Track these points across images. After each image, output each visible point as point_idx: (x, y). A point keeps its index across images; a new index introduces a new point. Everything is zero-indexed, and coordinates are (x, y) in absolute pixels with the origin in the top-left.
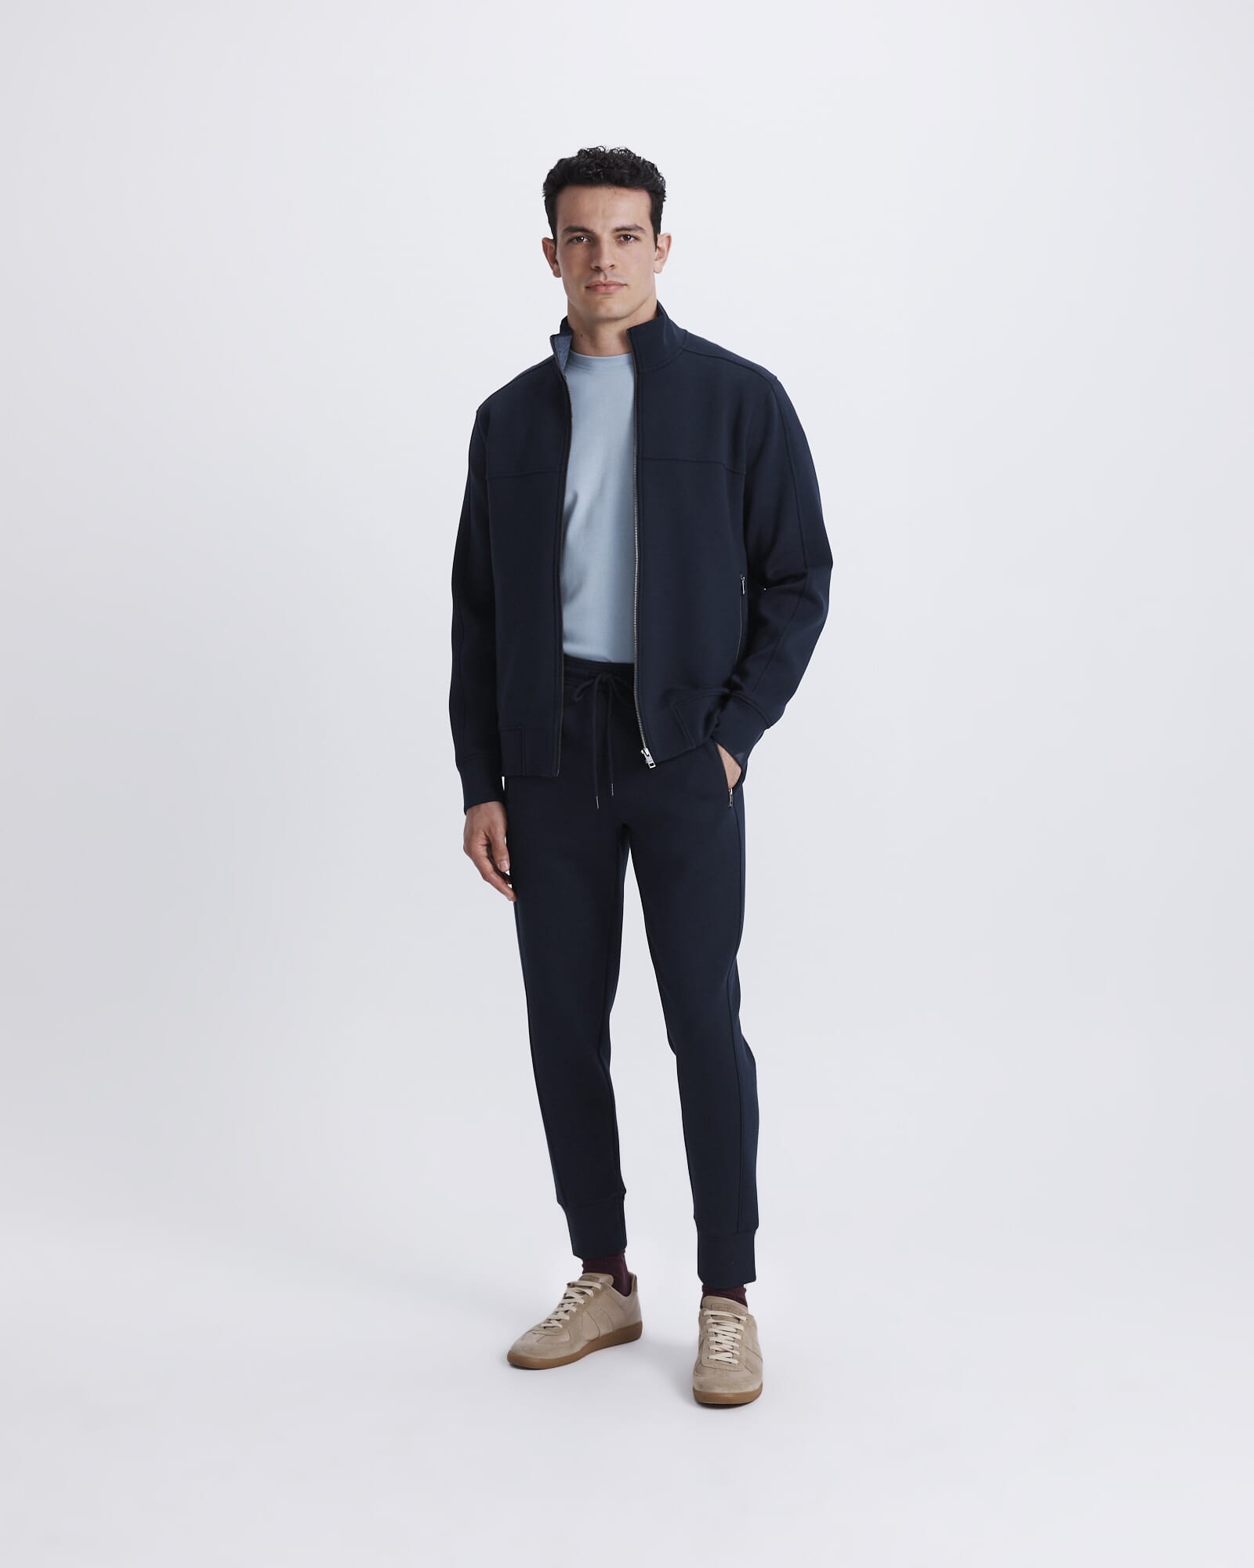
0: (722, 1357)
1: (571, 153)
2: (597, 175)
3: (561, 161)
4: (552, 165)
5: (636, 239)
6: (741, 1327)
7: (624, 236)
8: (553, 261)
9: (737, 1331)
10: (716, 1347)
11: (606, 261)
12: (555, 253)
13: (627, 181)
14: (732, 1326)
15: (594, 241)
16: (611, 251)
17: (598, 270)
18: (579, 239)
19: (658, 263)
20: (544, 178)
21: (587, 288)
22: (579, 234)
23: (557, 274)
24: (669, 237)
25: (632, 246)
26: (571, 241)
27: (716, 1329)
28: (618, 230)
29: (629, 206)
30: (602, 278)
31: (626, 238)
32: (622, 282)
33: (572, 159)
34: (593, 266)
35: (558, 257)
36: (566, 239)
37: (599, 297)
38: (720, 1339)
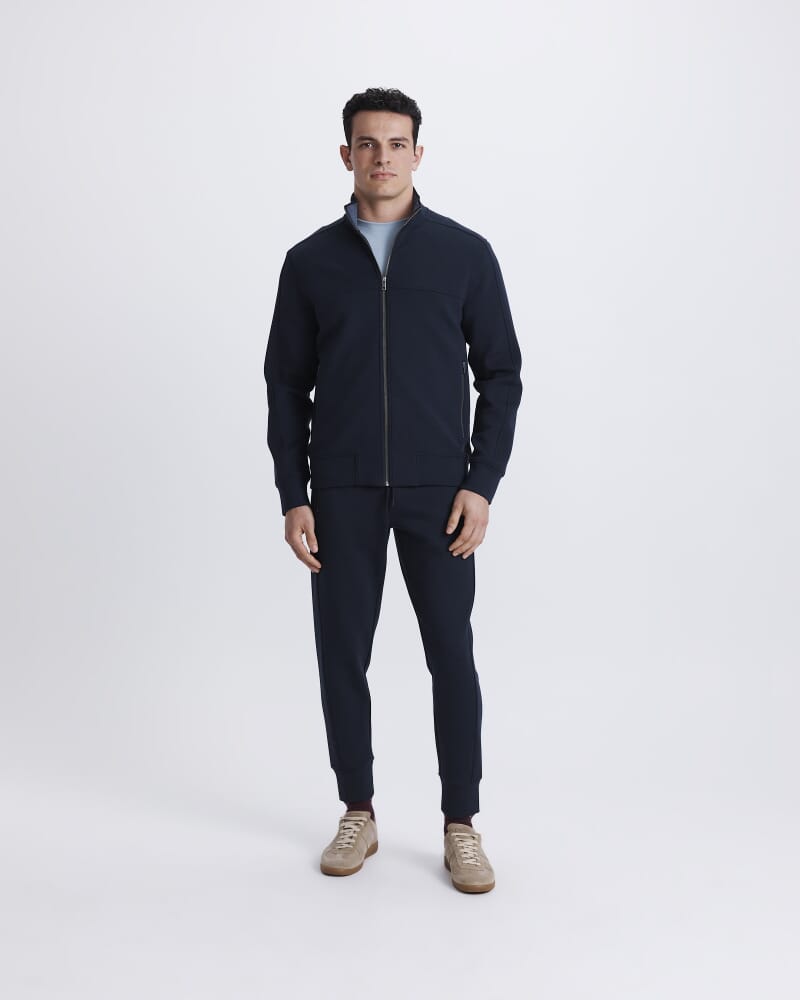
0: (470, 861)
1: (362, 90)
2: (381, 103)
3: (355, 95)
4: (349, 98)
5: (404, 146)
6: (476, 842)
7: (396, 144)
8: (347, 160)
9: (474, 845)
10: (465, 856)
11: (384, 159)
12: (349, 154)
13: (399, 109)
14: (471, 842)
15: (377, 146)
16: (387, 154)
17: (379, 164)
18: (367, 145)
19: (415, 164)
20: (343, 106)
21: (372, 176)
22: (367, 141)
23: (350, 169)
24: (422, 148)
25: (401, 152)
26: (361, 146)
27: (461, 844)
28: (392, 140)
29: (398, 125)
30: (381, 170)
31: (397, 145)
32: (394, 173)
33: (362, 95)
34: (376, 161)
35: (352, 158)
36: (359, 144)
37: (379, 182)
38: (466, 850)
